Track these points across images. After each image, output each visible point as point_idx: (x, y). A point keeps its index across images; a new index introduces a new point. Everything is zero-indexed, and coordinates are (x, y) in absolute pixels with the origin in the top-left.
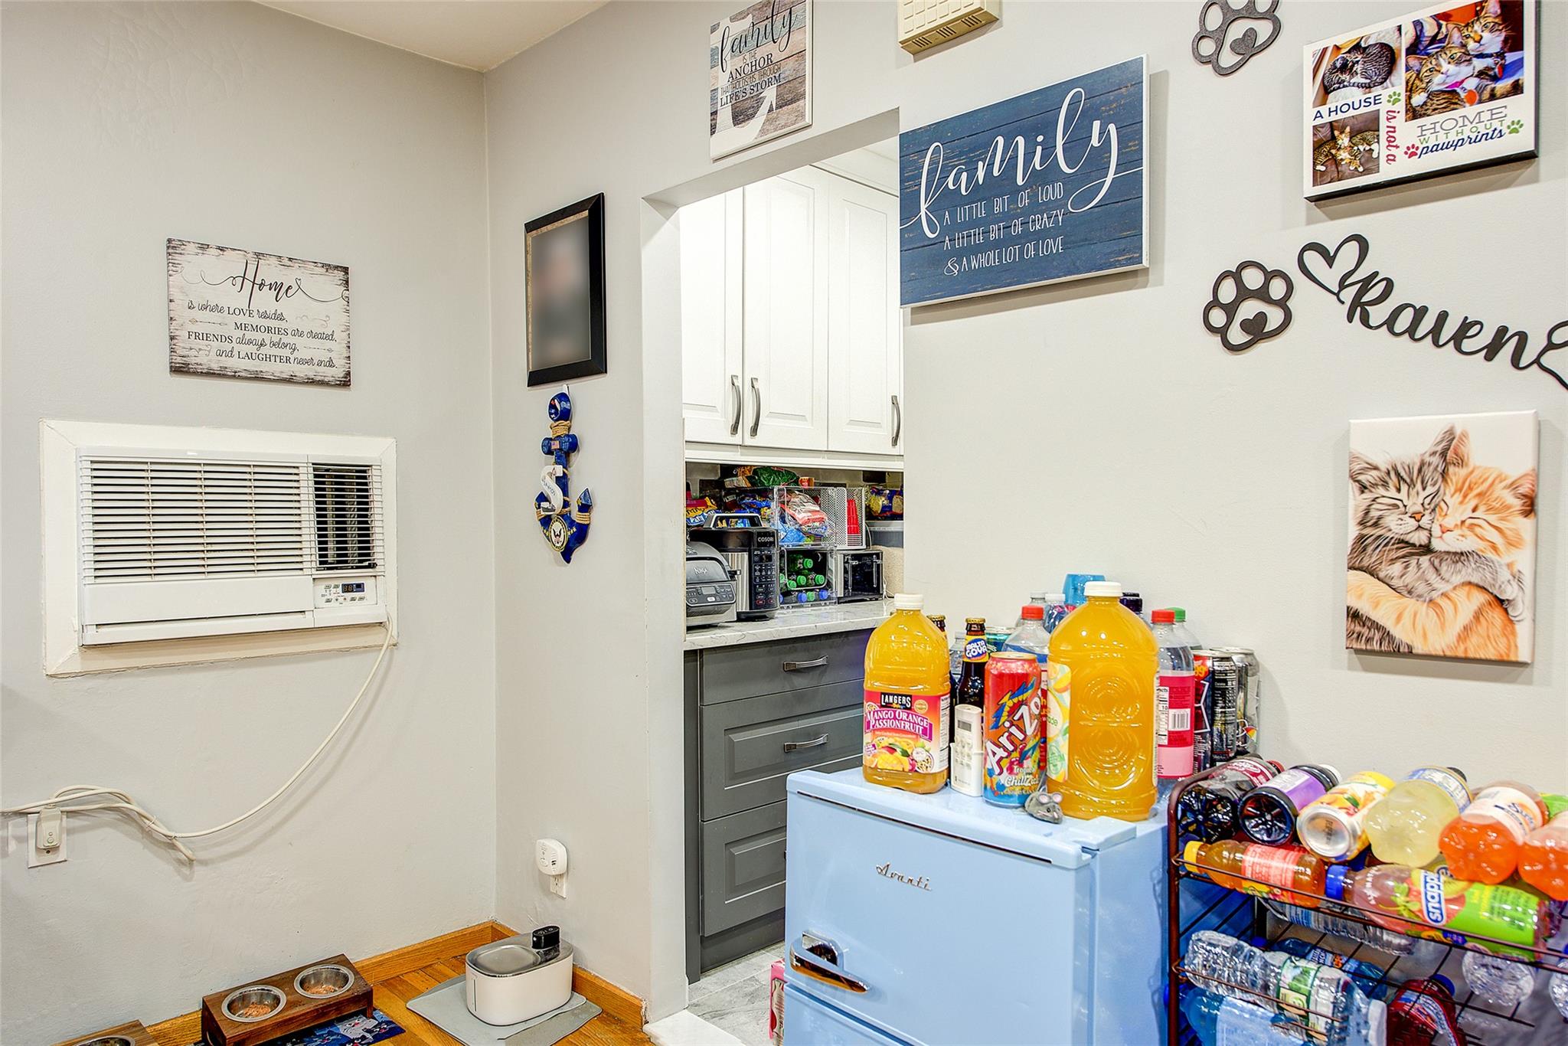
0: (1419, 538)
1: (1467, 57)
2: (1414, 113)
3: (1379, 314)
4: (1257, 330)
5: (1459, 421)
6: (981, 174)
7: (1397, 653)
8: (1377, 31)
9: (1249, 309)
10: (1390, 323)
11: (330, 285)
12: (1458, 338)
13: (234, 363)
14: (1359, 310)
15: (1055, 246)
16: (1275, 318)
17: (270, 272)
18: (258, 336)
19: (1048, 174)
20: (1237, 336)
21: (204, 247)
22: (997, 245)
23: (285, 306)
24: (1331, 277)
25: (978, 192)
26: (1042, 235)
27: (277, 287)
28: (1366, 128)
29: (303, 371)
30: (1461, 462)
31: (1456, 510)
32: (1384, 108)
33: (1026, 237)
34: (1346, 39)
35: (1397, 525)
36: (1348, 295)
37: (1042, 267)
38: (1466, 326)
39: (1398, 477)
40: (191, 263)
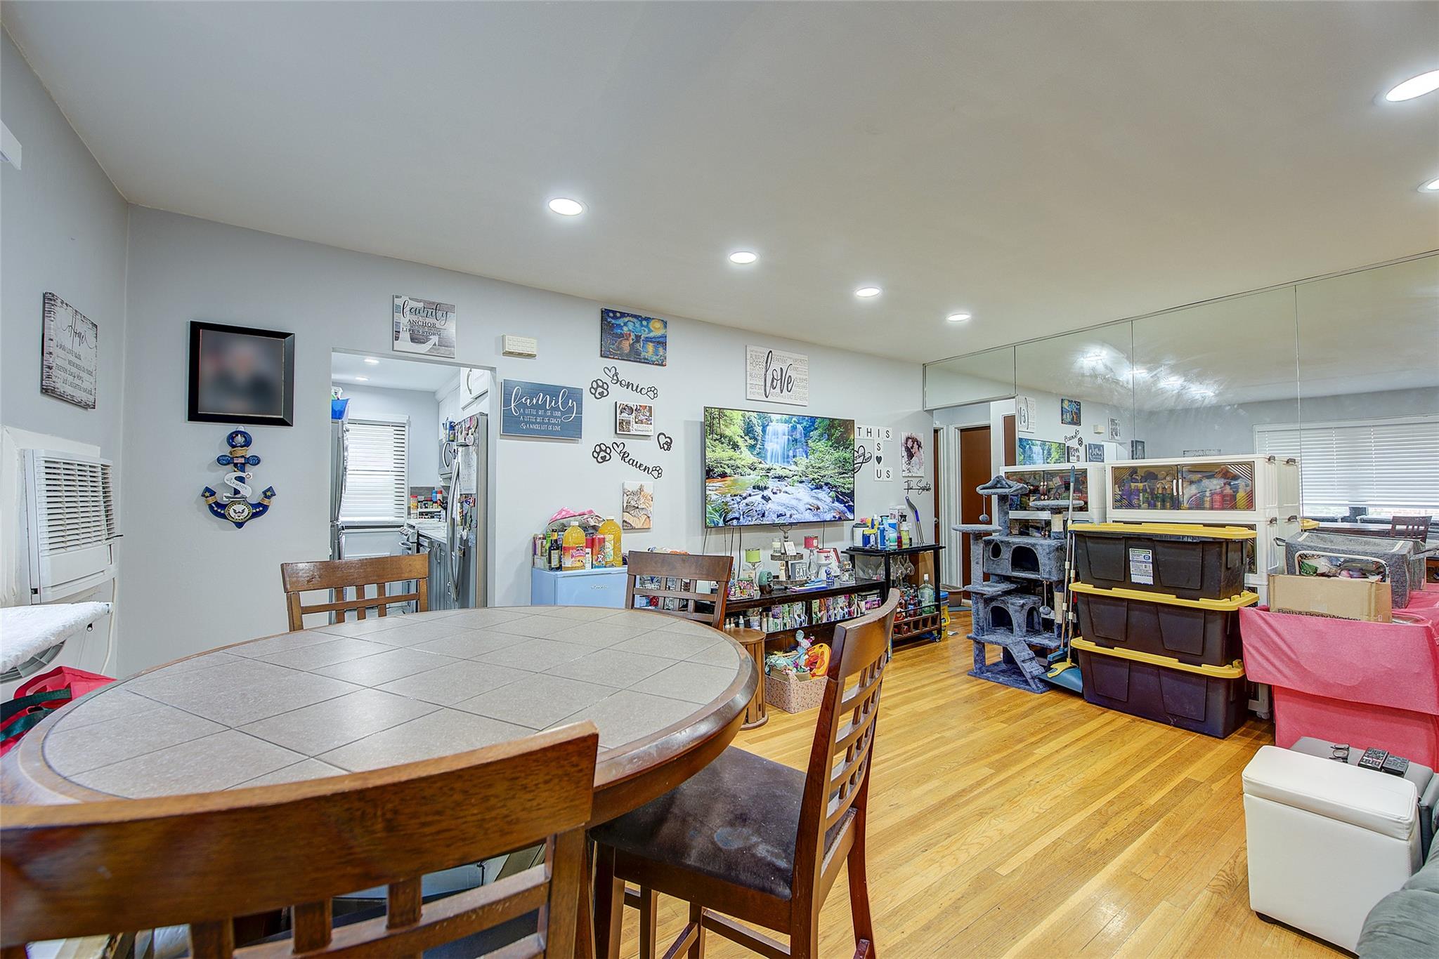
0: (636, 506)
1: (644, 415)
2: (636, 423)
3: (627, 460)
4: (604, 459)
5: (643, 483)
6: (535, 401)
7: (632, 529)
8: (630, 404)
9: (602, 454)
10: (629, 462)
11: (92, 336)
12: (640, 467)
13: (68, 389)
14: (623, 458)
15: (558, 428)
16: (608, 457)
17: (79, 326)
18: (74, 370)
19: (557, 409)
20: (600, 460)
22: (539, 423)
23: (82, 350)
24: (619, 450)
25: (533, 406)
26: (554, 424)
27: (80, 336)
28: (628, 423)
29: (84, 396)
30: (643, 491)
31: (642, 500)
32: (631, 420)
33: (548, 424)
34: (625, 403)
35: (633, 503)
36: (622, 455)
37: (554, 433)
38: (641, 465)
39: (633, 493)
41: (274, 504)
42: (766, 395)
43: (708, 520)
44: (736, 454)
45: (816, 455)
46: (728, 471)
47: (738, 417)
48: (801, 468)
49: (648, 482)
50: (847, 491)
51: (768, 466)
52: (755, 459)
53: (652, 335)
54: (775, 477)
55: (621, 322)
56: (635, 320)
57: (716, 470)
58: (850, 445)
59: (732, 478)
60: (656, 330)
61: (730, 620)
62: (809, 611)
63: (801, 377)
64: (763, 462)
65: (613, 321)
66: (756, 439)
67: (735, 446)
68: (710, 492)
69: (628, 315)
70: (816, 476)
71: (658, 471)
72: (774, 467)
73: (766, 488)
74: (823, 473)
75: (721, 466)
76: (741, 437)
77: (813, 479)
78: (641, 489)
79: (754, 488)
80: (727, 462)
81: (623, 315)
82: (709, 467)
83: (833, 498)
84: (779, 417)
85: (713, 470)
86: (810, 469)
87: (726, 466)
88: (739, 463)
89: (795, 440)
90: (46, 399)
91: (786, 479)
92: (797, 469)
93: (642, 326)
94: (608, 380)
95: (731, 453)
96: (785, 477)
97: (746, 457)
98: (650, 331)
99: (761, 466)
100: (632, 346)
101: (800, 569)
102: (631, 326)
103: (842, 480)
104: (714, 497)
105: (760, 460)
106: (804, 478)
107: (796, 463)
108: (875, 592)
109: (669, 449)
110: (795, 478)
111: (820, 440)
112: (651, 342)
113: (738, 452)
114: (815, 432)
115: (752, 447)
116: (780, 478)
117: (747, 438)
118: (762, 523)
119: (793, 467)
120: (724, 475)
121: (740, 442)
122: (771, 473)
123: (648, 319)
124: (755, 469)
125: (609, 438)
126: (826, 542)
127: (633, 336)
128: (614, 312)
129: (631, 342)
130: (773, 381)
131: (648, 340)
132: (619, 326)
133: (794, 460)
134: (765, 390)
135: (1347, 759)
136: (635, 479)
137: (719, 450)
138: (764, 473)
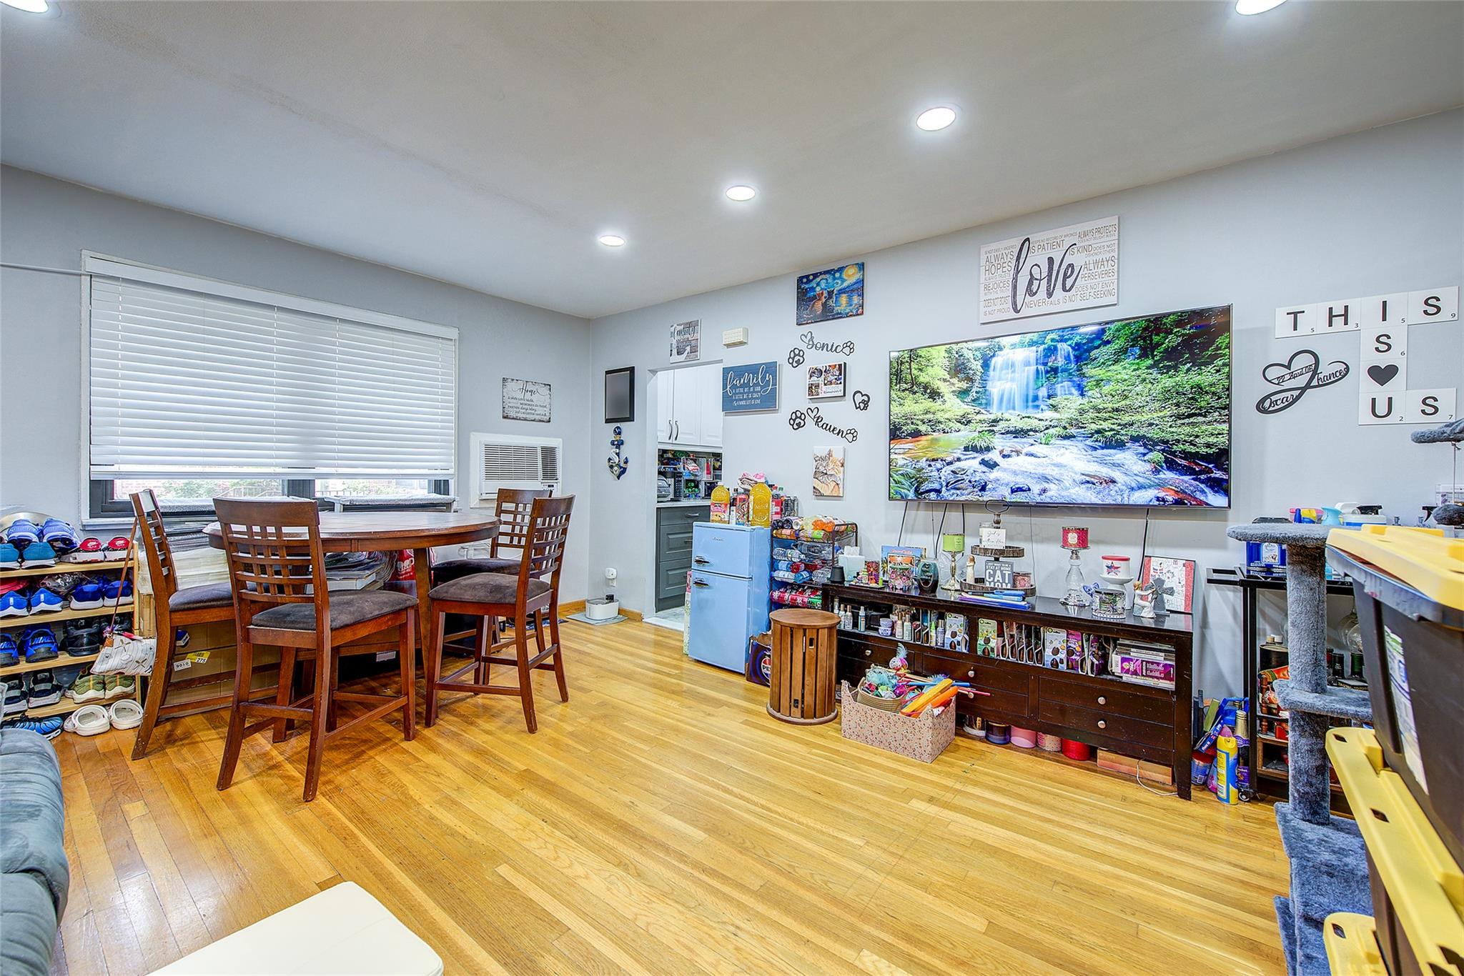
0: (825, 471)
1: (833, 375)
2: (825, 385)
3: (820, 424)
4: (799, 426)
5: (832, 448)
6: (743, 381)
7: (821, 496)
8: (820, 367)
9: (798, 421)
10: (822, 427)
11: (545, 390)
12: (833, 430)
13: (520, 415)
14: (817, 423)
15: (758, 401)
16: (803, 423)
17: (530, 387)
18: (526, 407)
19: (757, 384)
20: (795, 427)
21: (513, 380)
22: (745, 399)
23: (534, 397)
24: (812, 415)
25: (741, 386)
26: (756, 398)
27: (531, 391)
28: (817, 386)
29: (538, 418)
30: (832, 456)
31: (831, 466)
33: (752, 398)
34: (815, 367)
35: (821, 469)
36: (815, 420)
37: (755, 406)
38: (834, 428)
39: (822, 459)
40: (510, 385)
41: (629, 466)
42: (1013, 309)
43: (892, 491)
44: (935, 406)
45: (1106, 389)
46: (923, 428)
47: (939, 356)
48: (1065, 415)
49: (837, 446)
50: (1204, 450)
51: (992, 417)
52: (969, 409)
53: (845, 284)
54: (1008, 432)
55: (813, 284)
56: (827, 276)
57: (904, 428)
58: (1213, 358)
59: (929, 437)
60: (851, 276)
63: (1099, 257)
64: (983, 411)
65: (807, 286)
66: (971, 380)
67: (934, 395)
68: (896, 456)
69: (821, 273)
70: (1105, 425)
71: (853, 434)
72: (1006, 416)
73: (988, 449)
74: (1126, 419)
75: (912, 423)
76: (945, 380)
77: (1098, 432)
78: (830, 454)
79: (966, 449)
80: (921, 417)
81: (815, 276)
82: (894, 426)
83: (1158, 463)
84: (1016, 339)
85: (901, 429)
86: (1092, 414)
87: (919, 422)
88: (939, 416)
89: (1055, 370)
90: (505, 420)
91: (1031, 433)
92: (1056, 415)
93: (835, 279)
94: (803, 346)
95: (927, 404)
96: (1031, 430)
97: (953, 406)
98: (843, 281)
99: (979, 417)
100: (824, 305)
102: (823, 284)
103: (1187, 429)
104: (901, 462)
105: (977, 409)
106: (1073, 431)
107: (1054, 408)
108: (1165, 647)
109: (865, 408)
110: (1051, 431)
111: (1116, 362)
112: (844, 293)
113: (939, 402)
114: (1104, 349)
115: (963, 393)
116: (1018, 433)
117: (955, 380)
118: (981, 499)
119: (1049, 414)
120: (916, 434)
121: (944, 388)
122: (1001, 426)
123: (841, 270)
124: (969, 422)
125: (803, 403)
126: (1154, 545)
127: (825, 294)
128: (807, 277)
129: (824, 300)
130: (1030, 283)
131: (841, 292)
132: (813, 289)
133: (1050, 402)
134: (1014, 303)
136: (823, 443)
137: (909, 402)
138: (985, 427)
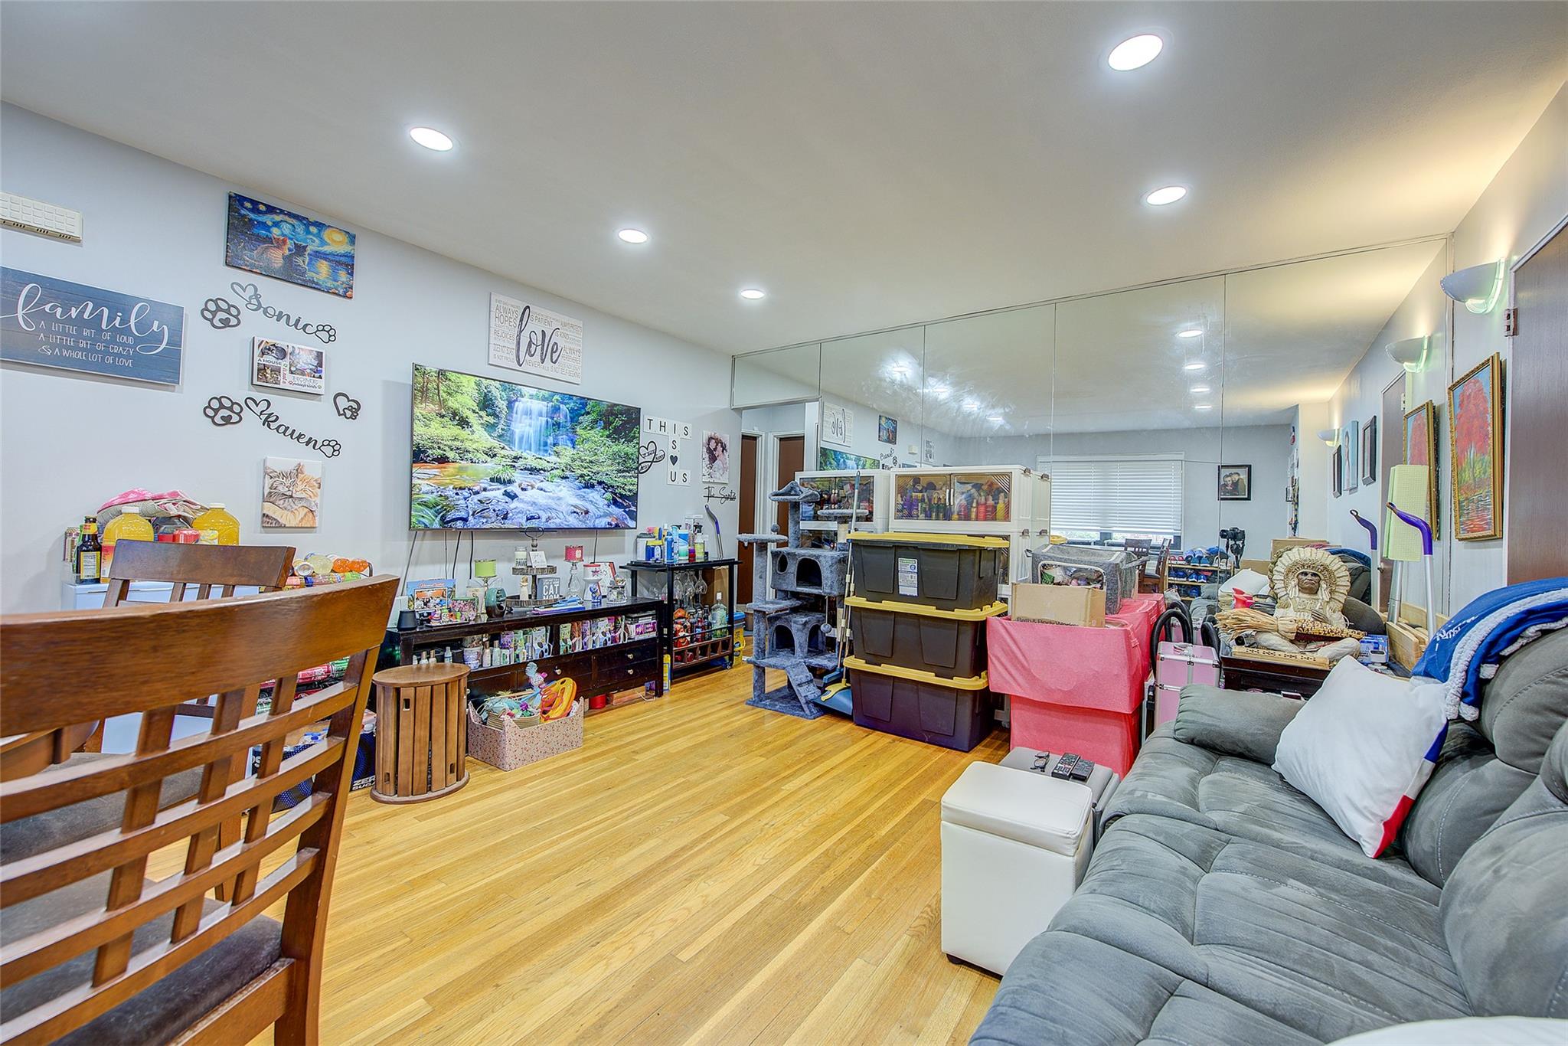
0: (289, 493)
1: (307, 364)
2: (292, 372)
3: (273, 425)
4: (227, 420)
5: (303, 461)
6: (74, 313)
7: (280, 527)
8: (281, 344)
9: (224, 413)
10: (277, 429)
12: (298, 438)
14: (267, 422)
15: (128, 363)
16: (235, 418)
20: (218, 420)
24: (258, 410)
25: (69, 321)
26: (117, 355)
28: (276, 371)
30: (302, 473)
31: (300, 486)
32: (282, 367)
33: (106, 354)
34: (272, 341)
35: (282, 489)
36: (264, 417)
38: (300, 435)
39: (284, 475)
42: (518, 362)
43: (413, 520)
44: (464, 433)
45: (586, 446)
46: (451, 455)
47: (469, 385)
48: (564, 460)
49: (313, 463)
50: (628, 493)
51: (515, 454)
52: (496, 443)
53: (326, 249)
54: (525, 469)
55: (268, 219)
56: (295, 222)
57: (430, 452)
58: (634, 437)
59: (457, 465)
60: (336, 244)
61: (429, 653)
62: (554, 638)
63: (573, 347)
64: (506, 447)
65: (252, 216)
66: (497, 416)
67: (463, 423)
68: (419, 481)
69: (282, 212)
70: (585, 472)
71: (334, 448)
72: (524, 455)
73: (510, 482)
74: (595, 469)
75: (439, 448)
76: (474, 411)
77: (581, 476)
78: (299, 470)
79: (492, 480)
80: (449, 443)
81: (271, 210)
82: (418, 447)
83: (609, 500)
84: (534, 392)
85: (424, 452)
86: (578, 463)
87: (446, 448)
88: (468, 445)
89: (558, 425)
91: (541, 472)
92: (558, 460)
93: (308, 232)
94: (240, 304)
95: (456, 430)
96: (542, 469)
97: (479, 437)
98: (323, 243)
99: (503, 452)
100: (288, 259)
101: (549, 586)
102: (286, 229)
103: (621, 480)
104: (425, 488)
105: (502, 445)
106: (568, 473)
107: (557, 454)
108: (651, 613)
109: (354, 417)
110: (555, 472)
111: (592, 428)
112: (325, 259)
113: (468, 431)
114: (586, 417)
115: (490, 427)
116: (533, 470)
117: (483, 414)
118: (503, 526)
119: (553, 458)
120: (443, 460)
121: (472, 418)
122: (520, 463)
123: (320, 226)
124: (495, 455)
125: (239, 389)
126: (600, 555)
127: (290, 244)
128: (255, 203)
129: (287, 253)
130: (529, 346)
131: (318, 255)
132: (267, 227)
133: (555, 449)
134: (518, 356)
135: (1044, 768)
136: (284, 455)
137: (437, 425)
138: (508, 462)
